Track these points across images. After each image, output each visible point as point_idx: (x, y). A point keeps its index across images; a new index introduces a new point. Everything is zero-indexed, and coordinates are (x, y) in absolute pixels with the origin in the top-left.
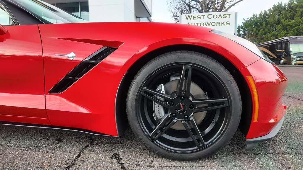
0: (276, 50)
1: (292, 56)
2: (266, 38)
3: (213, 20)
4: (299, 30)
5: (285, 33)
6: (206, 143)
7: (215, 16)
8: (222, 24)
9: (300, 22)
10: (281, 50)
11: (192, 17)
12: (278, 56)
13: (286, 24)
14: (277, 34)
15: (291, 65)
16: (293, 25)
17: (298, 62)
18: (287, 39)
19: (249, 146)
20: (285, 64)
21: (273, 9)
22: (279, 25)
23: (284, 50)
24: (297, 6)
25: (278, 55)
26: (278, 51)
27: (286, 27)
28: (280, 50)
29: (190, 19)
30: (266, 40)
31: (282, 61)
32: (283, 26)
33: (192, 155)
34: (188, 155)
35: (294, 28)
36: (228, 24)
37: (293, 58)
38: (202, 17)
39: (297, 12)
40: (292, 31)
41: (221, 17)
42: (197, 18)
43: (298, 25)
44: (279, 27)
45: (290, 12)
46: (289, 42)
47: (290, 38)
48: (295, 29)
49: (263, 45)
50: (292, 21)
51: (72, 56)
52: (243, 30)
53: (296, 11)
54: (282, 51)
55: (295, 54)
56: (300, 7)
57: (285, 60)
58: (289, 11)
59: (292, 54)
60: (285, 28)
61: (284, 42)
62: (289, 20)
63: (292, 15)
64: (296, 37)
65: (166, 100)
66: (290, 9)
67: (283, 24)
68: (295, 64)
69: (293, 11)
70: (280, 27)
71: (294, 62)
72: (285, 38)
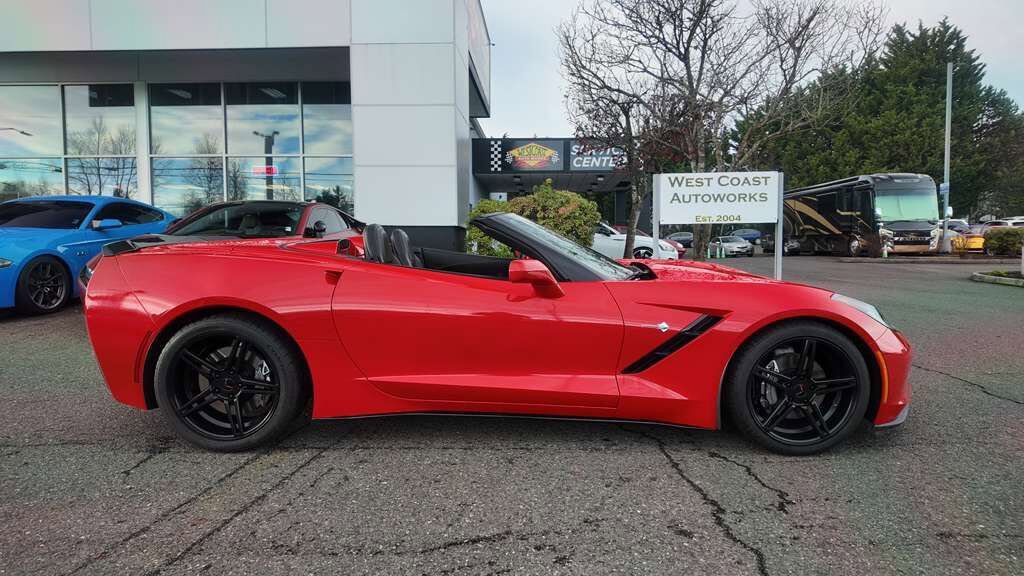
0: (838, 211)
1: (882, 231)
2: (805, 169)
3: (729, 189)
4: (894, 149)
5: (858, 156)
6: (830, 432)
7: (735, 182)
8: (750, 198)
9: (896, 125)
10: (852, 211)
11: (684, 182)
12: (845, 230)
13: (859, 128)
14: (836, 160)
15: (880, 255)
16: (879, 134)
17: (898, 248)
18: (867, 182)
19: (877, 433)
20: (863, 253)
21: (821, 83)
22: (841, 132)
23: (858, 213)
24: (887, 77)
25: (845, 227)
26: (842, 213)
27: (860, 137)
28: (849, 213)
29: (680, 185)
30: (806, 175)
31: (855, 244)
32: (852, 134)
33: (814, 448)
34: (807, 449)
35: (882, 143)
36: (764, 197)
37: (884, 237)
38: (705, 182)
39: (888, 94)
40: (876, 149)
41: (748, 182)
42: (694, 183)
43: (892, 135)
44: (840, 137)
45: (869, 94)
46: (872, 189)
47: (874, 178)
48: (885, 144)
49: (799, 196)
50: (875, 123)
51: (664, 326)
52: (735, 144)
53: (883, 91)
54: (854, 214)
55: (889, 225)
56: (895, 82)
57: (864, 242)
58: (866, 92)
59: (882, 224)
60: (856, 141)
61: (859, 190)
62: (865, 116)
63: (874, 103)
64: (891, 178)
65: (781, 380)
66: (867, 87)
67: (852, 130)
68: (889, 254)
69: (877, 92)
70: (844, 138)
71: (886, 249)
72: (862, 178)
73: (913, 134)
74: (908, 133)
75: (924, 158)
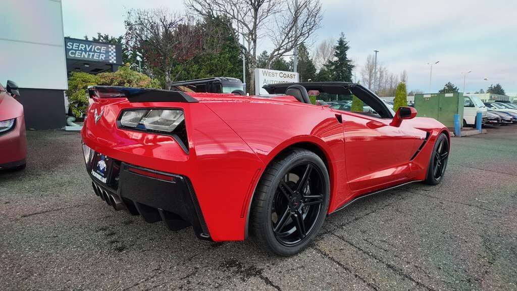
11: (268, 74)
18: (218, 81)
38: (275, 75)
42: (271, 75)
43: (211, 60)
46: (221, 84)
47: (221, 79)
49: (186, 85)
61: (215, 84)
64: (228, 79)
72: (217, 78)
73: (218, 61)
74: (216, 60)
75: (222, 72)
